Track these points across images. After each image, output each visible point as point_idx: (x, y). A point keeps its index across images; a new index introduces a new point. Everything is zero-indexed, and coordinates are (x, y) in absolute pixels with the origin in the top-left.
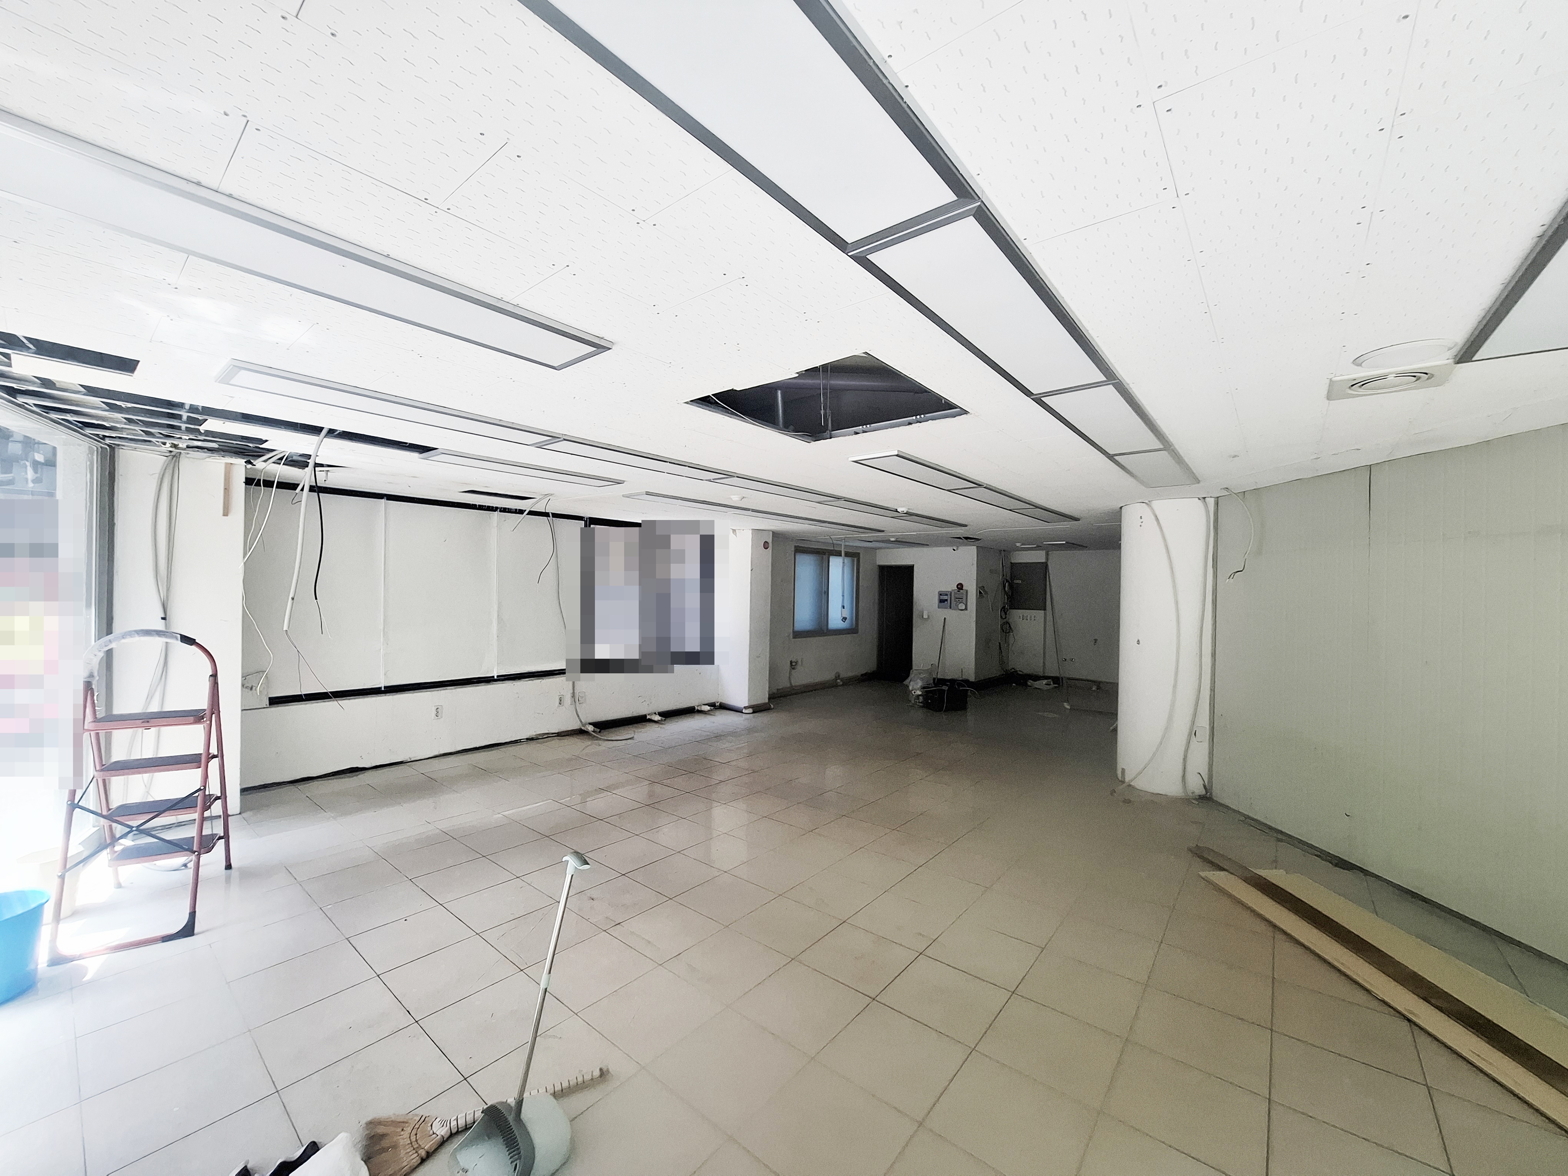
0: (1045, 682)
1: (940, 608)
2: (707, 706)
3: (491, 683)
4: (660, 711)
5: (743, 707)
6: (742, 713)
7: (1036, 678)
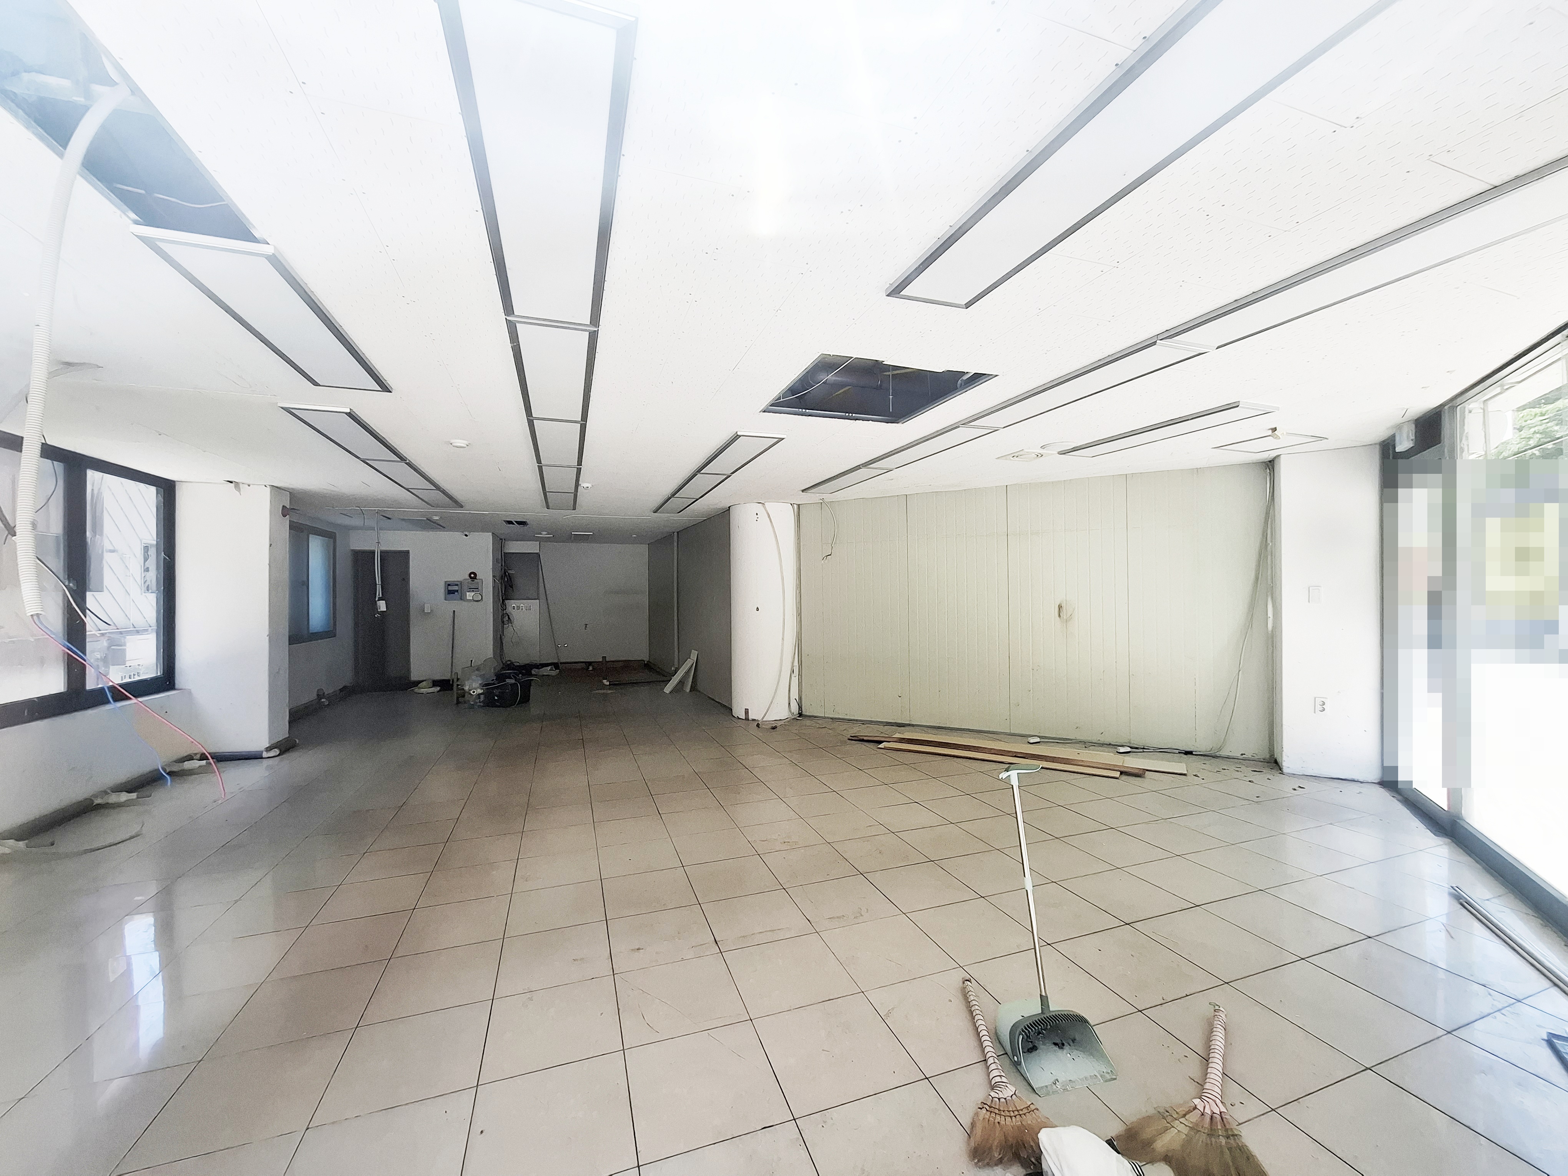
1: (448, 600)
5: (263, 750)
6: (264, 758)
7: (540, 666)
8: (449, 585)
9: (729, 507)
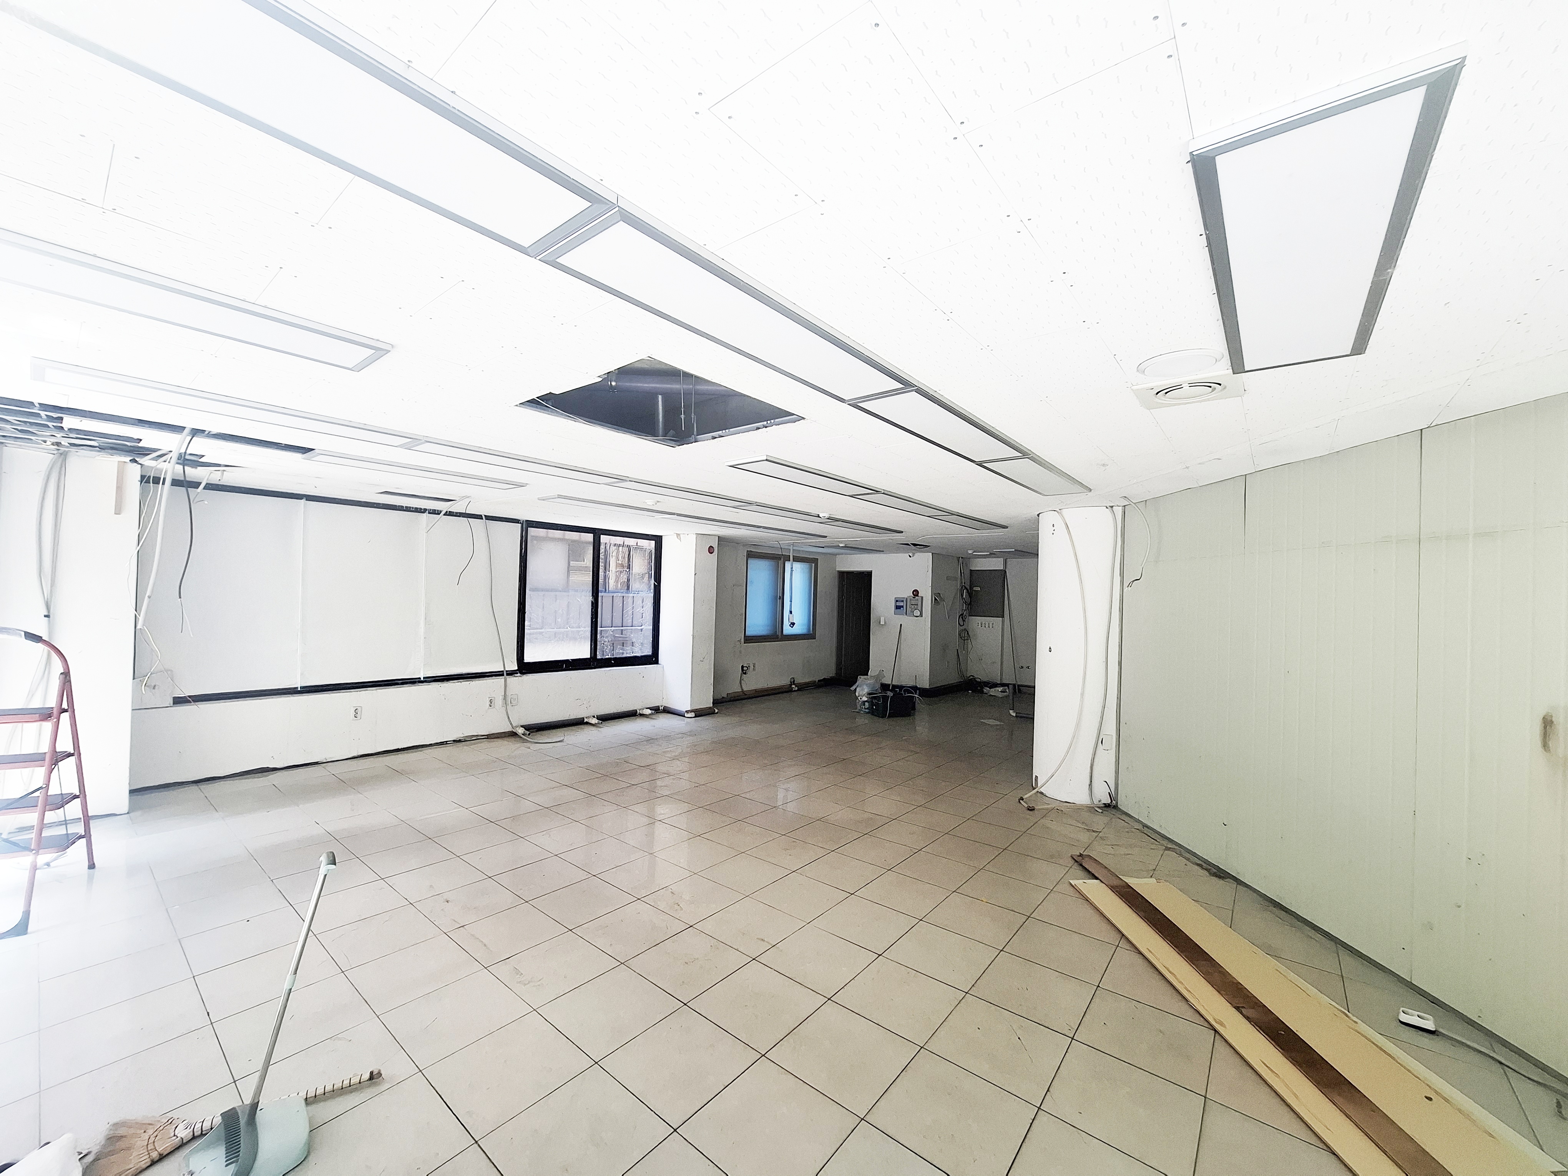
0: (1000, 689)
1: (896, 615)
2: (649, 710)
3: (416, 685)
4: (598, 714)
5: (685, 711)
6: (684, 716)
7: (994, 685)
8: (897, 601)
9: (1038, 515)
